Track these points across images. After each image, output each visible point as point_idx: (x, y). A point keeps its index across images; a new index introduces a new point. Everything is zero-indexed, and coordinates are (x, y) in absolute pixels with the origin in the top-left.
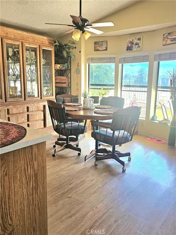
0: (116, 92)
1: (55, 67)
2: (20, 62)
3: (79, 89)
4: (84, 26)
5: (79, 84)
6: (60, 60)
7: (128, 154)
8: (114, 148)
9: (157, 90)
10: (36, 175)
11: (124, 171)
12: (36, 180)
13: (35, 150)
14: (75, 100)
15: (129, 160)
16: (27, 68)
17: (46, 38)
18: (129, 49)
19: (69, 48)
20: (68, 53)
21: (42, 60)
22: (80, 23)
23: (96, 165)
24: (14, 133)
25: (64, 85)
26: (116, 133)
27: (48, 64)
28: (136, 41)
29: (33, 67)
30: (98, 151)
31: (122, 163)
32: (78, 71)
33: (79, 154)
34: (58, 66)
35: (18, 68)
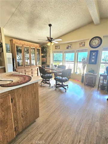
1: (41, 55)
2: (29, 53)
3: (50, 62)
4: (51, 40)
5: (50, 61)
6: (43, 52)
7: (67, 86)
8: (62, 84)
9: (77, 63)
10: (35, 93)
11: (66, 91)
12: (35, 95)
14: (49, 66)
15: (68, 87)
16: (32, 55)
17: (38, 45)
18: (67, 48)
19: (46, 48)
20: (46, 50)
21: (37, 52)
22: (50, 39)
23: (56, 89)
24: (27, 79)
25: (45, 61)
26: (63, 78)
27: (39, 54)
28: (70, 46)
29: (34, 55)
30: (57, 84)
31: (65, 89)
32: (50, 56)
33: (50, 86)
34: (42, 54)
35: (28, 55)
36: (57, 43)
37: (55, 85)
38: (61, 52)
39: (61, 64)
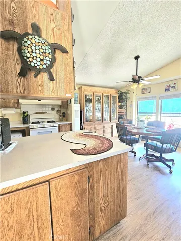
0: (157, 117)
1: (118, 104)
2: (100, 103)
3: (131, 116)
4: (139, 80)
5: (131, 113)
6: (121, 101)
7: (173, 160)
8: (161, 155)
10: (122, 172)
11: (171, 172)
12: (122, 174)
13: (122, 156)
14: (130, 122)
15: (174, 164)
16: (104, 106)
18: (167, 90)
19: (126, 94)
20: (125, 96)
21: (112, 101)
22: (137, 79)
23: (148, 165)
25: (123, 114)
26: (165, 146)
27: (114, 103)
28: (172, 85)
29: (107, 105)
30: (148, 155)
31: (170, 167)
32: (131, 106)
33: (135, 155)
34: (120, 104)
35: (100, 106)
36: (147, 83)
37: (145, 156)
38: (152, 98)
39: (153, 118)
